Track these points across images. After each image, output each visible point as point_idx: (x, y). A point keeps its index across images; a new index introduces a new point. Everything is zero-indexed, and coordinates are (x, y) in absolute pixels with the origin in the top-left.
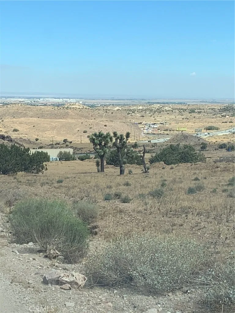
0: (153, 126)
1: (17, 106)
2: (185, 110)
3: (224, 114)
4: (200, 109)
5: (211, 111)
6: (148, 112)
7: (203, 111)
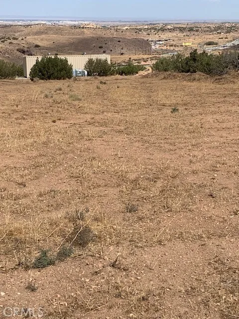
0: (158, 42)
1: (39, 26)
2: (184, 29)
3: (219, 31)
4: (197, 27)
5: (207, 29)
6: (153, 31)
7: (200, 29)
